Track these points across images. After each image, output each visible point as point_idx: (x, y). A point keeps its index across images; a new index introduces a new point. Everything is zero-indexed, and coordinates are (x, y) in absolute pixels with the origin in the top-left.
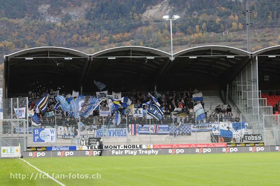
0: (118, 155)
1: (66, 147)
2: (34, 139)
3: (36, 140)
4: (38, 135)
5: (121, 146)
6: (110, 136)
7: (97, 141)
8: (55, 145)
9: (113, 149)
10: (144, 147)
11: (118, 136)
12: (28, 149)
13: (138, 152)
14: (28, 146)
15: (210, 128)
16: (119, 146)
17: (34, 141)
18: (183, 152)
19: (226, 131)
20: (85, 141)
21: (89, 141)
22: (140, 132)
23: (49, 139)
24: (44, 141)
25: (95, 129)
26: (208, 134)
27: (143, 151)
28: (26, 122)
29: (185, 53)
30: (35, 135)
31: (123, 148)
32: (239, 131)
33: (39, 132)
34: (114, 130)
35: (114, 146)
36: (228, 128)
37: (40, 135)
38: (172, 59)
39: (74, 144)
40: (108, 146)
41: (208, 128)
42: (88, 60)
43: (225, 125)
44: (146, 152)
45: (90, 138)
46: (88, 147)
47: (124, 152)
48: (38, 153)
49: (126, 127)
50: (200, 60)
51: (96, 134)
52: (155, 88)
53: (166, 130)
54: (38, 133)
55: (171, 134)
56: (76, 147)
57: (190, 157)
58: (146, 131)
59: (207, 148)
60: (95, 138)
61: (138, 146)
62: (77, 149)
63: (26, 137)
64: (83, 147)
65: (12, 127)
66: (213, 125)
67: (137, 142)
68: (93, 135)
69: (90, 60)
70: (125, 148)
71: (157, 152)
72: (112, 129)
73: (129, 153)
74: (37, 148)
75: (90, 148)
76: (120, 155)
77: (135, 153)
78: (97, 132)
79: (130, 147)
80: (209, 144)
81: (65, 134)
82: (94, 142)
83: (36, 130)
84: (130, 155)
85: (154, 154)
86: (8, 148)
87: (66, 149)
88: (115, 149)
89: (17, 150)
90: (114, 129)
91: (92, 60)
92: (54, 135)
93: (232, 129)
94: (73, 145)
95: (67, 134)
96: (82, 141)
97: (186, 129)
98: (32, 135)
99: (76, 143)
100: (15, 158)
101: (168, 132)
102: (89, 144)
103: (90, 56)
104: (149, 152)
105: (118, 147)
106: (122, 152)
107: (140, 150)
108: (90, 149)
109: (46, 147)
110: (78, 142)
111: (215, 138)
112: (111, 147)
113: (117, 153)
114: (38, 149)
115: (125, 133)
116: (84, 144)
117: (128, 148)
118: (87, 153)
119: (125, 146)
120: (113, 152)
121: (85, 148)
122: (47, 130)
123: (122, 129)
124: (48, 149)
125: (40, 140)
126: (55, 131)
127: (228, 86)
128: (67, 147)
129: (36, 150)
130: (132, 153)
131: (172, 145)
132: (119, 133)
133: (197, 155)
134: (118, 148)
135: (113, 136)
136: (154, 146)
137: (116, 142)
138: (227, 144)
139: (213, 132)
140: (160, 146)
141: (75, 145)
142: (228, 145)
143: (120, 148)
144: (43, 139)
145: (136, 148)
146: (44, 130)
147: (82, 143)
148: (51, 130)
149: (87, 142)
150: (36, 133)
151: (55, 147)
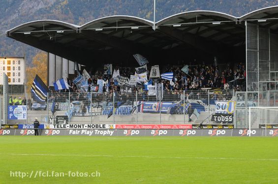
3: (10, 117)
4: (12, 112)
5: (85, 125)
8: (25, 123)
9: (77, 128)
10: (107, 126)
12: (2, 127)
13: (94, 132)
16: (83, 125)
20: (53, 119)
21: (57, 119)
23: (21, 117)
30: (9, 113)
31: (87, 128)
33: (13, 109)
35: (79, 125)
37: (14, 112)
39: (43, 122)
40: (73, 125)
45: (58, 116)
46: (55, 125)
56: (44, 125)
58: (149, 109)
61: (101, 126)
62: (45, 128)
64: (50, 125)
70: (89, 128)
74: (10, 125)
75: (56, 126)
77: (91, 134)
79: (93, 126)
80: (173, 125)
83: (10, 107)
92: (25, 112)
96: (50, 119)
99: (46, 121)
102: (57, 123)
105: (82, 126)
107: (96, 130)
108: (56, 128)
109: (18, 125)
110: (47, 119)
112: (76, 126)
113: (74, 132)
114: (11, 127)
116: (53, 123)
117: (91, 128)
118: (47, 132)
119: (88, 125)
121: (52, 126)
122: (20, 107)
125: (14, 117)
126: (26, 109)
129: (9, 128)
130: (88, 133)
134: (82, 128)
136: (116, 126)
138: (193, 125)
140: (122, 126)
142: (193, 127)
143: (84, 128)
144: (16, 117)
145: (99, 128)
146: (17, 107)
147: (51, 121)
148: (23, 107)
149: (55, 121)
150: (10, 110)
151: (26, 125)
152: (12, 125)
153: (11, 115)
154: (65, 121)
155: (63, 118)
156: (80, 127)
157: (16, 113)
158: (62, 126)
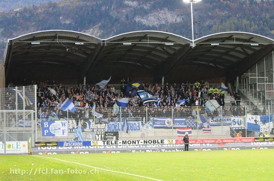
1: (79, 142)
2: (43, 133)
3: (45, 134)
4: (48, 128)
5: (141, 141)
7: (113, 136)
8: (67, 140)
9: (132, 144)
10: (166, 142)
11: (131, 130)
12: (37, 145)
14: (37, 141)
15: (230, 122)
16: (138, 141)
17: (43, 135)
19: (253, 124)
20: (100, 136)
21: (105, 135)
22: (154, 125)
23: (60, 133)
24: (54, 135)
25: (105, 123)
26: (226, 128)
28: (34, 113)
29: (207, 39)
30: (44, 129)
31: (143, 144)
32: (267, 124)
35: (133, 141)
36: (255, 121)
37: (50, 128)
38: (193, 45)
39: (88, 138)
40: (126, 141)
41: (227, 122)
42: (102, 45)
43: (252, 118)
45: (106, 132)
46: (104, 142)
51: (107, 128)
52: (163, 80)
53: (183, 123)
54: (48, 126)
56: (90, 142)
58: (161, 125)
61: (160, 141)
62: (92, 145)
63: (34, 131)
64: (98, 142)
66: (232, 118)
69: (103, 46)
70: (145, 144)
74: (46, 143)
75: (106, 143)
78: (108, 125)
79: (150, 142)
81: (73, 128)
82: (111, 137)
83: (45, 123)
86: (14, 143)
87: (79, 144)
88: (134, 144)
89: (24, 146)
91: (106, 45)
92: (66, 128)
93: (259, 123)
94: (87, 140)
96: (97, 135)
98: (41, 129)
99: (91, 137)
100: (20, 154)
101: (185, 126)
102: (105, 139)
103: (104, 41)
105: (137, 142)
109: (57, 143)
110: (93, 136)
112: (129, 142)
115: (139, 126)
116: (100, 139)
117: (148, 144)
119: (144, 141)
121: (101, 143)
122: (58, 123)
123: (135, 122)
124: (60, 144)
125: (50, 134)
126: (67, 124)
128: (81, 142)
129: (46, 146)
131: (196, 140)
132: (132, 127)
134: (137, 143)
136: (176, 141)
139: (233, 126)
141: (89, 140)
142: (256, 140)
143: (140, 143)
144: (54, 133)
145: (157, 143)
146: (54, 123)
147: (97, 137)
148: (62, 123)
149: (103, 137)
150: (45, 127)
151: (67, 142)
152: (49, 143)
153: (46, 132)
154: (115, 137)
155: (112, 134)
156: (135, 143)
157: (53, 129)
158: (113, 142)
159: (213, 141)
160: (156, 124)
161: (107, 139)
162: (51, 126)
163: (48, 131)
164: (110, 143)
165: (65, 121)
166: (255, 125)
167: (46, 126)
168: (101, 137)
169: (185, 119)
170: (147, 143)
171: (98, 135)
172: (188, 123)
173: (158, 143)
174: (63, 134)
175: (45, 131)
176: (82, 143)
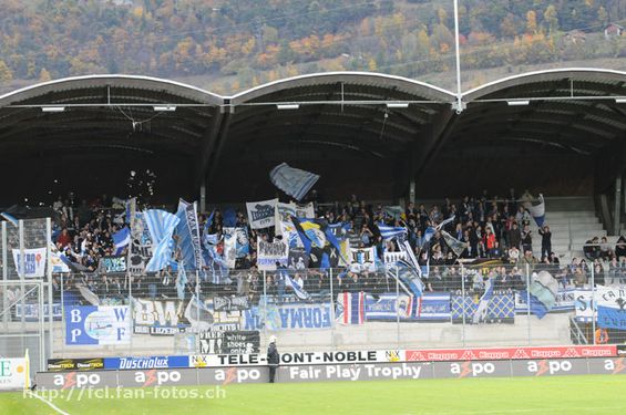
0: (308, 380)
1: (160, 358)
2: (69, 337)
3: (74, 340)
4: (81, 325)
5: (317, 354)
6: (284, 325)
7: (246, 341)
8: (127, 354)
9: (292, 362)
10: (381, 357)
11: (308, 326)
12: (53, 366)
13: (364, 372)
14: (52, 358)
15: (568, 303)
16: (310, 355)
17: (69, 342)
18: (492, 370)
19: (613, 310)
20: (212, 342)
21: (225, 340)
22: (368, 314)
23: (110, 337)
24: (96, 342)
25: (241, 308)
26: (563, 320)
27: (377, 370)
28: (46, 288)
29: (496, 89)
30: (70, 326)
31: (321, 361)
33: (84, 316)
34: (296, 310)
35: (296, 356)
36: (620, 301)
37: (86, 325)
38: (460, 107)
39: (182, 350)
41: (563, 303)
42: (222, 111)
43: (611, 294)
44: (386, 371)
45: (227, 334)
46: (222, 358)
47: (324, 371)
48: (79, 377)
49: (328, 302)
50: (538, 110)
51: (244, 322)
52: (412, 191)
53: (443, 308)
54: (80, 319)
55: (457, 321)
56: (187, 358)
57: (511, 386)
58: (385, 312)
59: (560, 359)
60: (243, 334)
61: (364, 355)
62: (191, 365)
63: (46, 332)
65: (5, 302)
66: (577, 294)
67: (361, 344)
68: (236, 323)
69: (226, 114)
70: (328, 361)
71: (417, 371)
72: (289, 307)
73: (339, 376)
74: (76, 361)
75: (226, 360)
76: (314, 380)
77: (356, 375)
78: (247, 315)
79: (340, 357)
80: (566, 349)
81: (157, 324)
82: (240, 344)
83: (73, 312)
84: (342, 379)
85: (409, 377)
87: (160, 364)
88: (299, 362)
89: (20, 370)
90: (296, 308)
91: (232, 111)
92: (126, 324)
94: (178, 354)
95: (163, 323)
96: (204, 342)
97: (501, 305)
98: (63, 324)
99: (189, 347)
100: (14, 390)
101: (449, 315)
102: (226, 350)
103: (227, 101)
104: (396, 372)
105: (306, 358)
106: (317, 372)
107: (369, 367)
108: (226, 363)
109: (103, 360)
110: (194, 343)
111: (582, 331)
112: (287, 358)
113: (304, 374)
114: (80, 365)
115: (327, 317)
116: (212, 351)
117: (335, 361)
118: (220, 375)
119: (325, 355)
120: (293, 371)
121: (213, 360)
122: (106, 310)
123: (317, 306)
124: (108, 364)
125: (85, 339)
126: (127, 314)
127: (619, 182)
128: (164, 358)
129: (76, 368)
130: (346, 373)
131: (460, 353)
132: (309, 318)
133: (531, 379)
134: (306, 361)
135: (293, 326)
136: (409, 354)
137: (300, 343)
138: (619, 348)
139: (579, 313)
140: (425, 353)
141: (185, 354)
142: (621, 352)
143: (314, 361)
144: (95, 337)
145: (357, 361)
146: (96, 310)
147: (205, 346)
148: (116, 310)
149: (219, 345)
150: (73, 320)
151: (129, 359)
153: (76, 332)
155: (244, 338)
156: (302, 360)
157: (94, 326)
158: (246, 358)
159: (505, 355)
160: (371, 311)
161: (230, 349)
162: (87, 320)
163: (80, 332)
164: (238, 360)
165: (123, 307)
166: (618, 311)
167: (76, 319)
168: (216, 344)
169: (448, 298)
170: (331, 359)
171: (208, 340)
172: (456, 306)
173: (360, 359)
174: (119, 339)
175: (74, 332)
176: (166, 362)
